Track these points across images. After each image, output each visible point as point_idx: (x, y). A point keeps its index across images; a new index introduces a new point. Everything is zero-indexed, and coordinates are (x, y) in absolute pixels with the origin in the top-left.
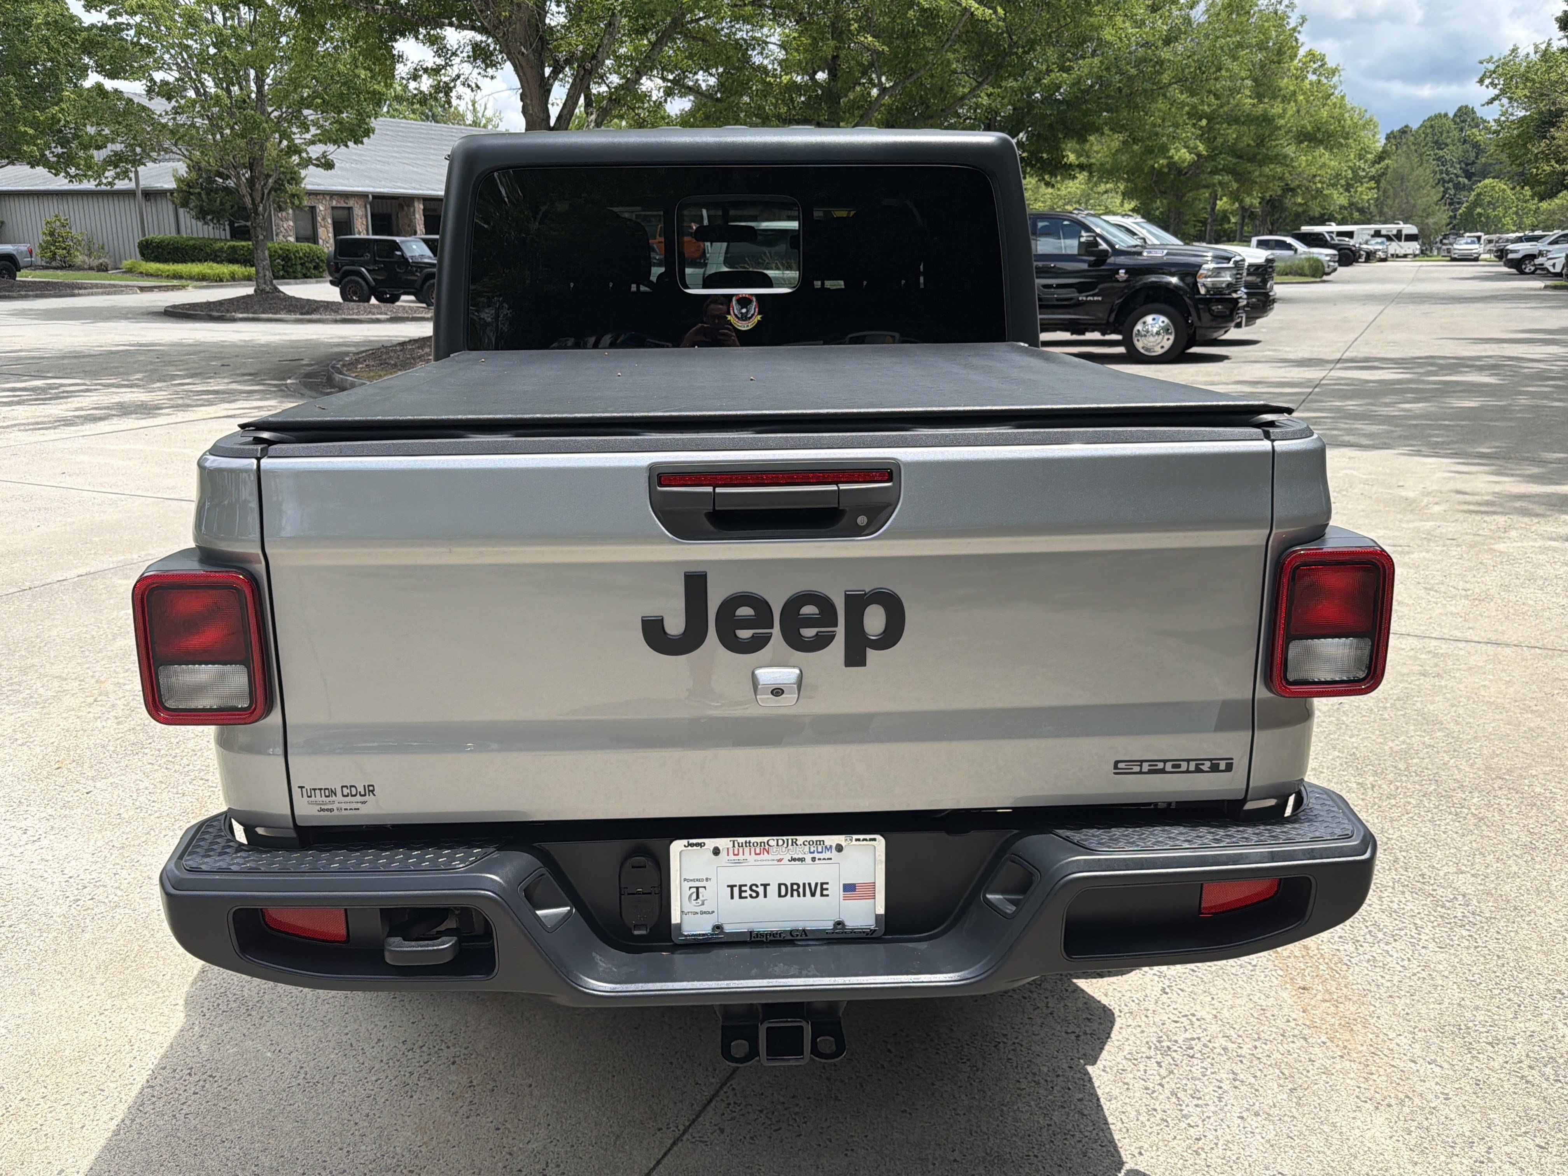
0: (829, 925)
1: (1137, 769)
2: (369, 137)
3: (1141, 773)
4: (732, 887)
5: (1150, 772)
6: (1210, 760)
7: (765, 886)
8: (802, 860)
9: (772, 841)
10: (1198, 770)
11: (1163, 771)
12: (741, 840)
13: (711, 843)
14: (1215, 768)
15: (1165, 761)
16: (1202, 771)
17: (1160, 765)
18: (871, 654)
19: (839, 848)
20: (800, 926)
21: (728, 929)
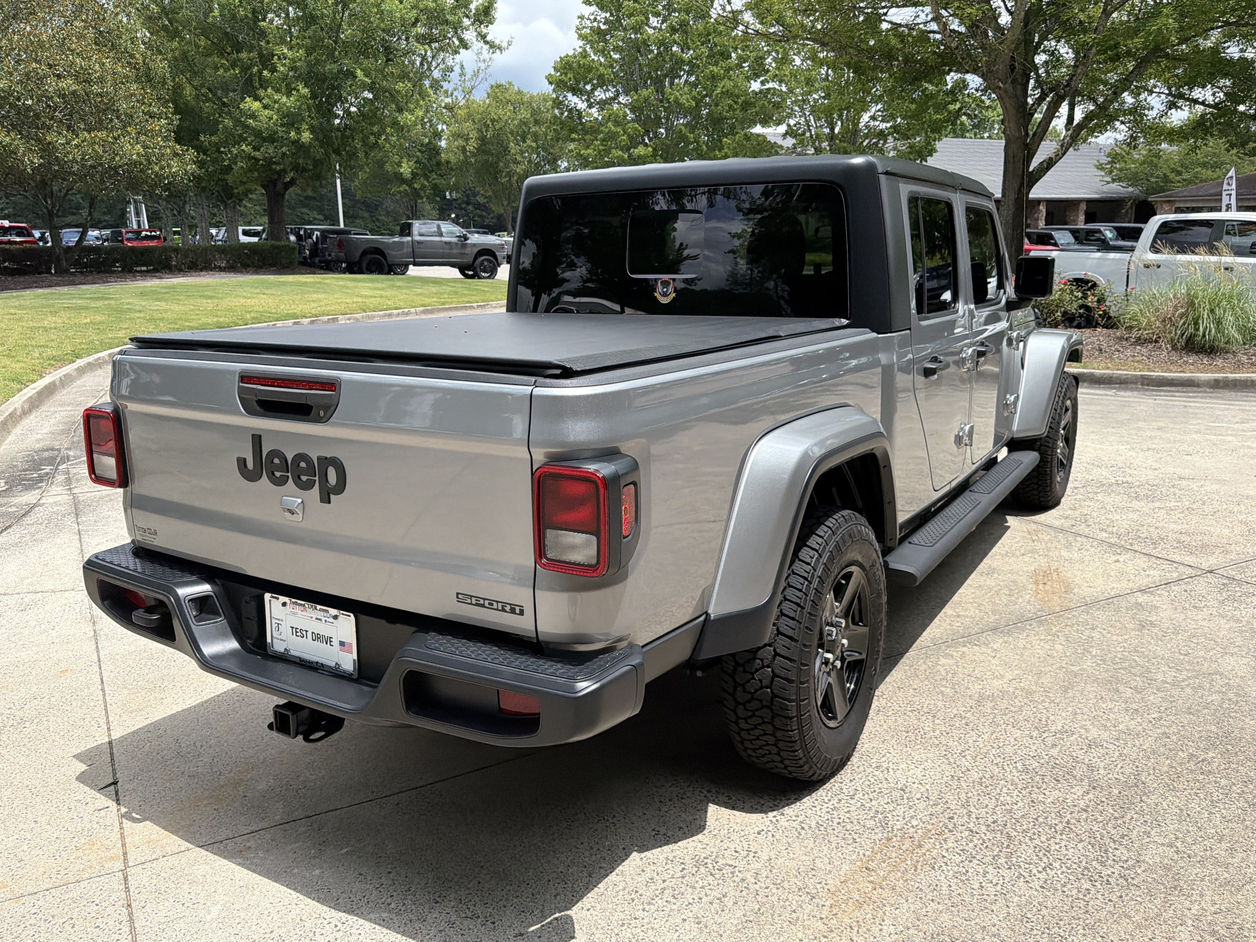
0: (333, 664)
1: (469, 601)
2: (932, 156)
3: (471, 604)
4: (292, 628)
5: (477, 605)
6: (510, 604)
7: (307, 631)
8: (320, 620)
9: (307, 604)
10: (503, 610)
11: (483, 606)
12: (294, 600)
13: (283, 599)
14: (513, 611)
15: (484, 599)
16: (506, 611)
17: (482, 602)
18: (332, 497)
19: (335, 617)
20: (321, 661)
21: (293, 653)
